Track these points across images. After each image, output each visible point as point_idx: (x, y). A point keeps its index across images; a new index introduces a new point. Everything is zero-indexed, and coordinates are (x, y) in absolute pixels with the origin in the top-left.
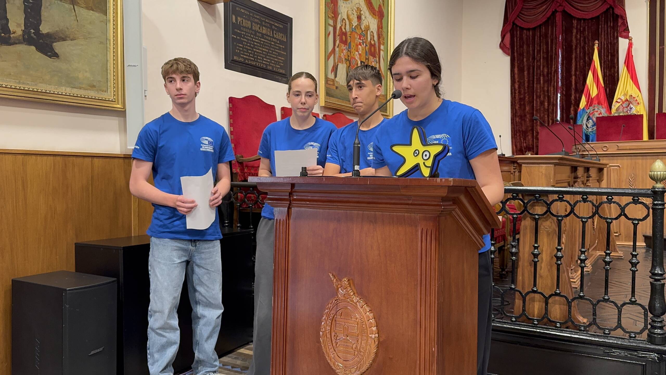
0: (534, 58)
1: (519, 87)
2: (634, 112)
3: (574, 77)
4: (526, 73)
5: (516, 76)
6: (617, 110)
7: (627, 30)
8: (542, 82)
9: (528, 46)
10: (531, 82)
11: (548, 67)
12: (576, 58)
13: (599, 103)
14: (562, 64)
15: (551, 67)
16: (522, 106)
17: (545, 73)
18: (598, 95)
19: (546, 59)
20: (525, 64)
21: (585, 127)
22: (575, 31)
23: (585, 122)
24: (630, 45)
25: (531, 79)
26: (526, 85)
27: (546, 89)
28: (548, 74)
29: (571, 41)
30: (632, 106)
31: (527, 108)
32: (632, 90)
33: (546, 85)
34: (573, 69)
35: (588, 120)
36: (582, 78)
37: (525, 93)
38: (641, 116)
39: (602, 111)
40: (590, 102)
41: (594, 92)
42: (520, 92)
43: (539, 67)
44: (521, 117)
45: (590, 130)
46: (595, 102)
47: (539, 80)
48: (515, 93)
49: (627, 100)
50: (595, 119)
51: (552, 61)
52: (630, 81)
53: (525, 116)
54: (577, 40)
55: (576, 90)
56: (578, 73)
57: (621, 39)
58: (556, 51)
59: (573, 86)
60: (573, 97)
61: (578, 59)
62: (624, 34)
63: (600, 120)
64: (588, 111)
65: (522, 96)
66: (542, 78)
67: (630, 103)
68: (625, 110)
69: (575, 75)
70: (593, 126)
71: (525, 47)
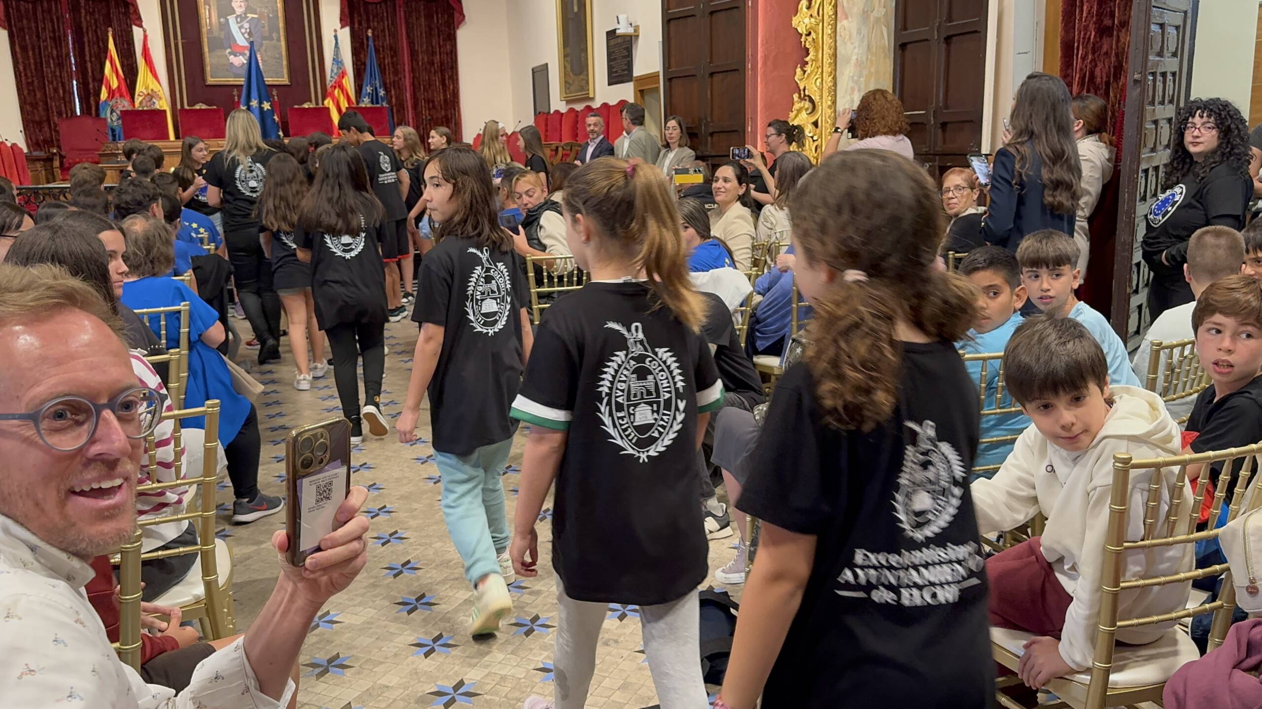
0: (38, 36)
1: (25, 69)
2: (157, 107)
3: (89, 65)
4: (30, 53)
5: (19, 56)
6: (141, 103)
7: (139, 18)
8: (52, 65)
9: (29, 20)
10: (39, 65)
11: (56, 48)
12: (89, 42)
13: (121, 96)
14: (74, 48)
15: (61, 49)
16: (32, 92)
17: (55, 56)
18: (119, 87)
19: (54, 39)
20: (28, 41)
21: (109, 120)
22: (83, 11)
23: (108, 115)
24: (145, 37)
25: (38, 60)
26: (33, 67)
27: (58, 74)
28: (57, 56)
29: (81, 22)
30: (154, 100)
31: (38, 95)
32: (153, 84)
33: (58, 70)
34: (87, 54)
35: (111, 113)
36: (98, 66)
37: (32, 76)
38: (165, 111)
39: (124, 104)
40: (111, 93)
41: (115, 84)
42: (26, 75)
43: (46, 47)
44: (31, 104)
45: (115, 124)
46: (117, 95)
47: (48, 63)
48: (20, 76)
49: (149, 94)
50: (119, 112)
51: (61, 43)
52: (149, 74)
53: (37, 103)
54: (87, 22)
55: (94, 80)
56: (93, 59)
57: (135, 28)
58: (64, 33)
59: (90, 74)
60: (91, 86)
61: (91, 44)
62: (137, 22)
63: (125, 114)
64: (111, 103)
65: (30, 80)
66: (51, 61)
67: (152, 97)
68: (149, 104)
69: (91, 61)
70: (118, 119)
71: (25, 21)
